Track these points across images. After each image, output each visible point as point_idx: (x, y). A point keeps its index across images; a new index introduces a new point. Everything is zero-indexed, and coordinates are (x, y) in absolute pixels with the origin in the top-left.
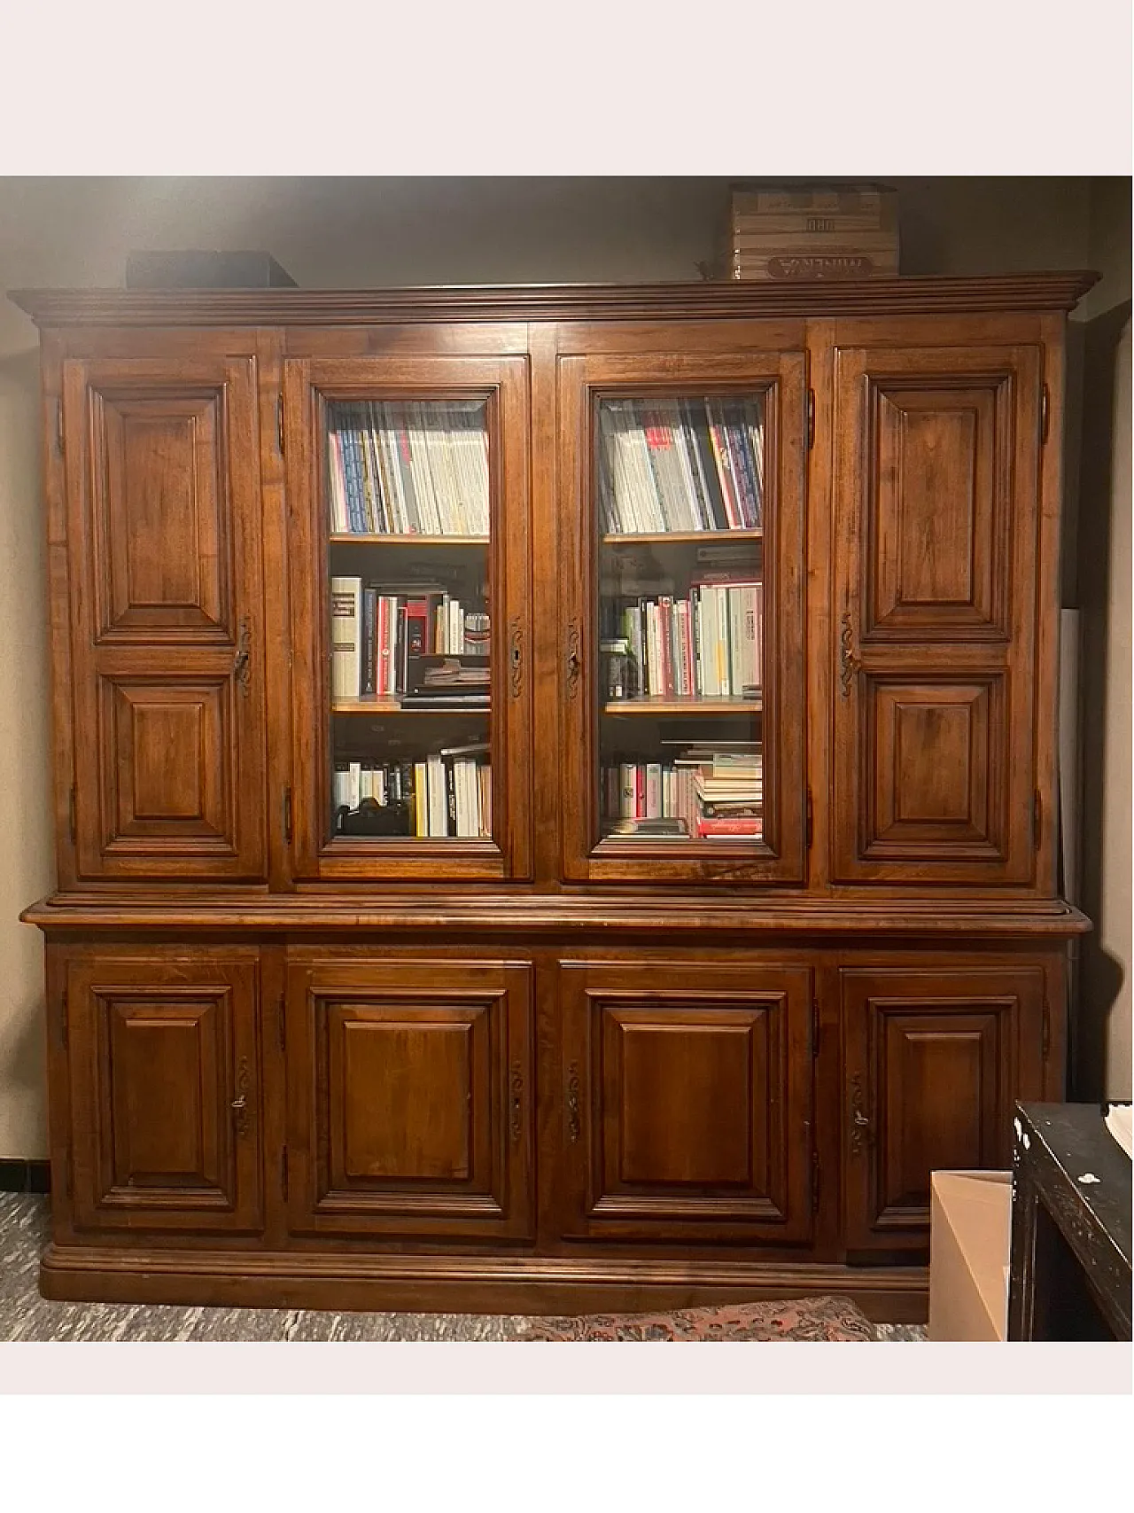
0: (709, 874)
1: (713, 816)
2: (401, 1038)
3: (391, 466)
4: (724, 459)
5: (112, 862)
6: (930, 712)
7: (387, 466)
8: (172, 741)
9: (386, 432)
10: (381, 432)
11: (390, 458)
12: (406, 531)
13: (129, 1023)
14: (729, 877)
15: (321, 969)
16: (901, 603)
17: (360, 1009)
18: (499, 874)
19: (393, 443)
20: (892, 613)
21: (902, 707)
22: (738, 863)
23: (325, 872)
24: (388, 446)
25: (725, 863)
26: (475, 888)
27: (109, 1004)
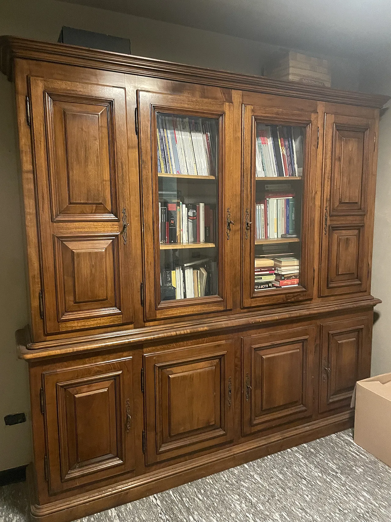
0: (287, 299)
1: (284, 280)
2: (191, 377)
3: (169, 146)
4: (283, 151)
5: (63, 325)
6: (347, 239)
7: (167, 145)
8: (93, 266)
9: (167, 130)
10: (165, 130)
11: (168, 142)
12: (175, 173)
13: (77, 396)
14: (293, 300)
15: (159, 356)
16: (341, 203)
17: (174, 369)
18: (222, 308)
19: (169, 135)
20: (338, 206)
21: (340, 237)
22: (296, 294)
23: (159, 316)
24: (168, 137)
25: (291, 295)
26: (212, 315)
27: (65, 389)
